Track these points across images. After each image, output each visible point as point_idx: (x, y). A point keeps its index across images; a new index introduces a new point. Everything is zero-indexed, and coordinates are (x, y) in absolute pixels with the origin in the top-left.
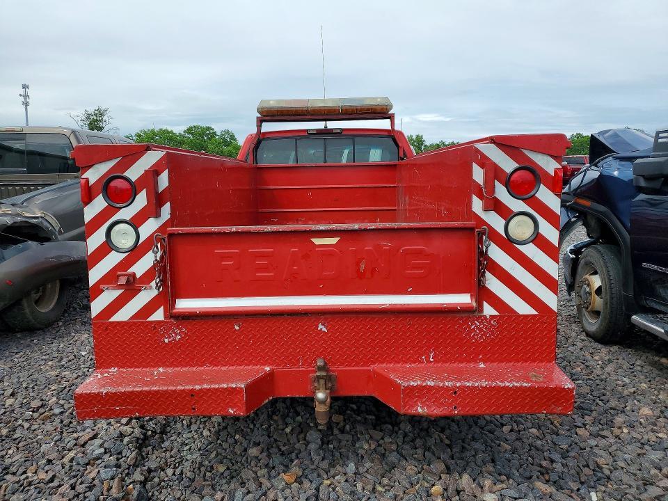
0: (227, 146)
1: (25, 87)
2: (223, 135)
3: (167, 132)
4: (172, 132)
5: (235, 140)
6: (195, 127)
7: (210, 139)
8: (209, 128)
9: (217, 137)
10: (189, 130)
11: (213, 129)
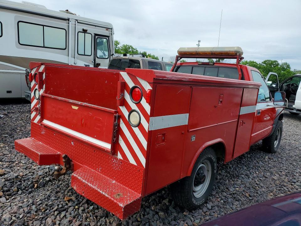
0: (284, 71)
1: (199, 41)
2: (283, 65)
3: (253, 62)
4: (255, 62)
5: (289, 68)
6: (268, 60)
7: (274, 67)
8: (275, 61)
9: (279, 66)
10: (265, 62)
11: (278, 62)
